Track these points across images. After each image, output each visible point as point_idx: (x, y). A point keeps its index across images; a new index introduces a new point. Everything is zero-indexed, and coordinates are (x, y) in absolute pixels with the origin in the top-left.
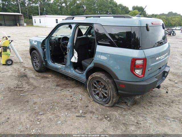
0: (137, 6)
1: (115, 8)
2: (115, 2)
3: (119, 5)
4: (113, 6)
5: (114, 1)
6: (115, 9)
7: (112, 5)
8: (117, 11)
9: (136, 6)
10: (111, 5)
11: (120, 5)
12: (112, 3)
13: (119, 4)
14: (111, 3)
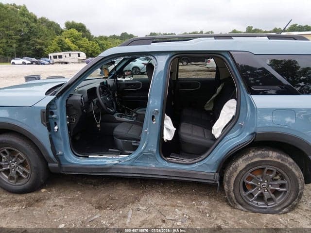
0: (73, 22)
1: (33, 24)
2: (32, 13)
3: (40, 19)
4: (29, 21)
5: (30, 12)
6: (34, 26)
7: (28, 19)
8: (38, 30)
9: (71, 21)
10: (26, 19)
11: (42, 19)
12: (27, 14)
13: (40, 17)
14: (24, 15)
